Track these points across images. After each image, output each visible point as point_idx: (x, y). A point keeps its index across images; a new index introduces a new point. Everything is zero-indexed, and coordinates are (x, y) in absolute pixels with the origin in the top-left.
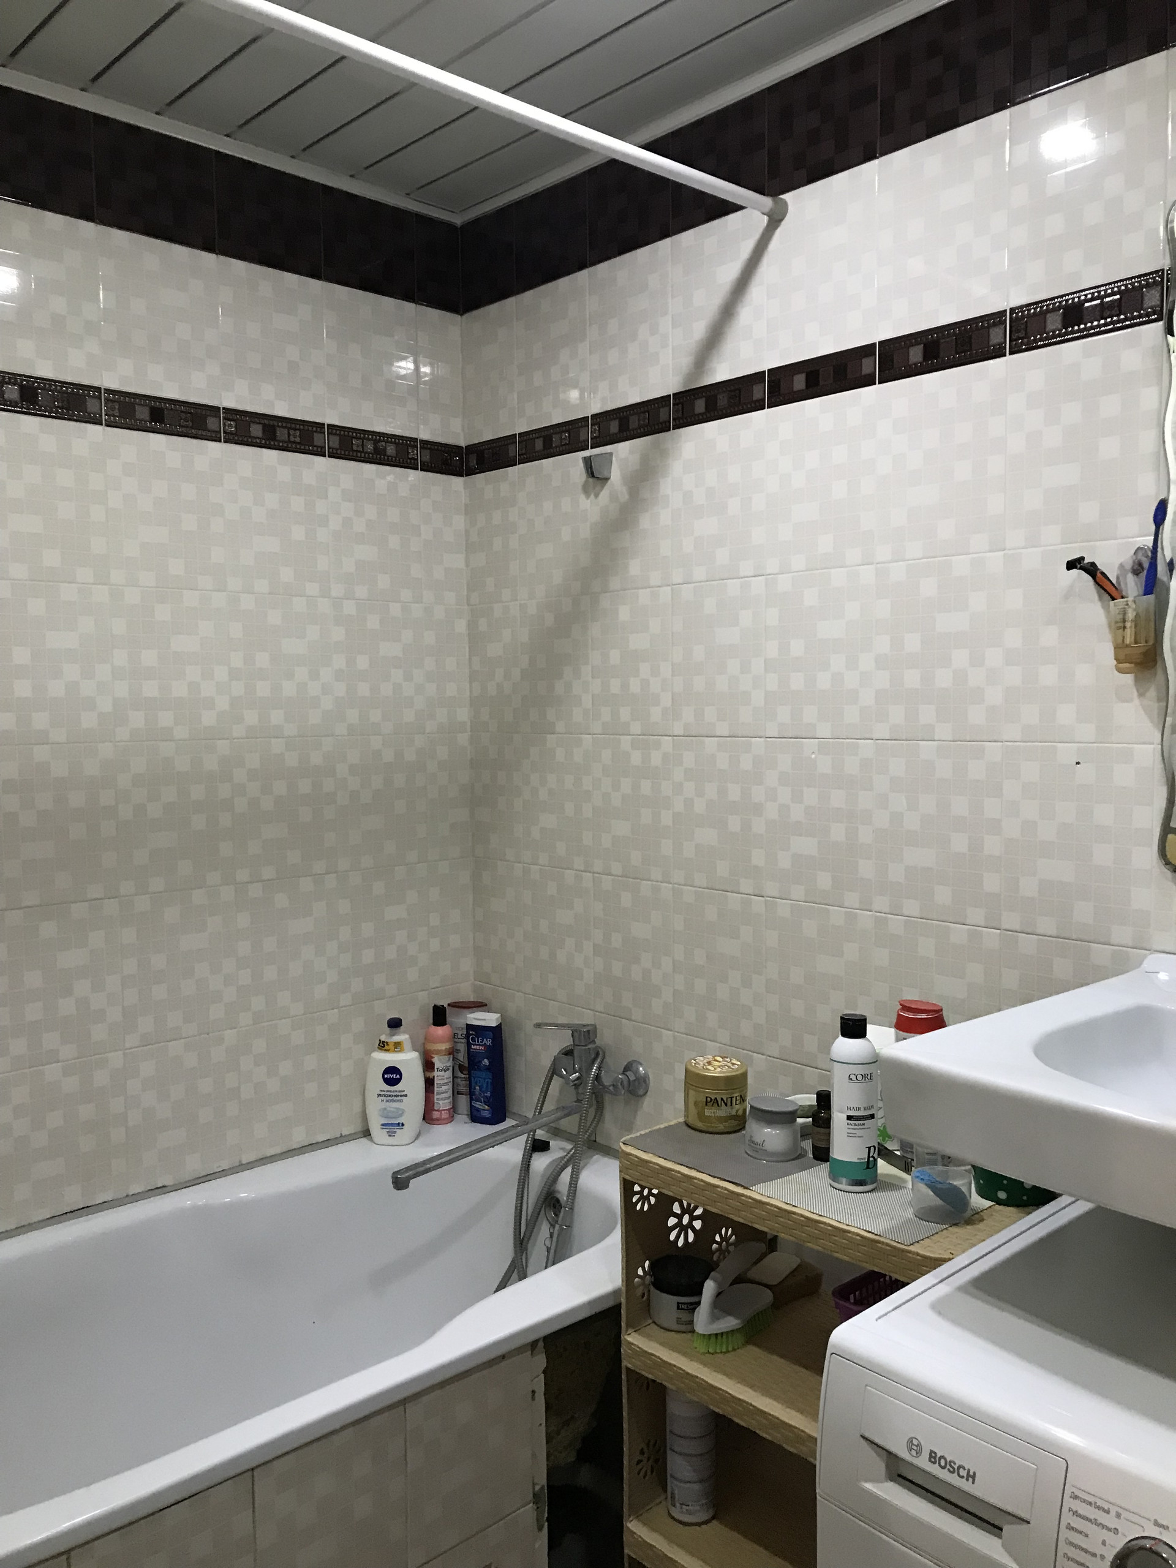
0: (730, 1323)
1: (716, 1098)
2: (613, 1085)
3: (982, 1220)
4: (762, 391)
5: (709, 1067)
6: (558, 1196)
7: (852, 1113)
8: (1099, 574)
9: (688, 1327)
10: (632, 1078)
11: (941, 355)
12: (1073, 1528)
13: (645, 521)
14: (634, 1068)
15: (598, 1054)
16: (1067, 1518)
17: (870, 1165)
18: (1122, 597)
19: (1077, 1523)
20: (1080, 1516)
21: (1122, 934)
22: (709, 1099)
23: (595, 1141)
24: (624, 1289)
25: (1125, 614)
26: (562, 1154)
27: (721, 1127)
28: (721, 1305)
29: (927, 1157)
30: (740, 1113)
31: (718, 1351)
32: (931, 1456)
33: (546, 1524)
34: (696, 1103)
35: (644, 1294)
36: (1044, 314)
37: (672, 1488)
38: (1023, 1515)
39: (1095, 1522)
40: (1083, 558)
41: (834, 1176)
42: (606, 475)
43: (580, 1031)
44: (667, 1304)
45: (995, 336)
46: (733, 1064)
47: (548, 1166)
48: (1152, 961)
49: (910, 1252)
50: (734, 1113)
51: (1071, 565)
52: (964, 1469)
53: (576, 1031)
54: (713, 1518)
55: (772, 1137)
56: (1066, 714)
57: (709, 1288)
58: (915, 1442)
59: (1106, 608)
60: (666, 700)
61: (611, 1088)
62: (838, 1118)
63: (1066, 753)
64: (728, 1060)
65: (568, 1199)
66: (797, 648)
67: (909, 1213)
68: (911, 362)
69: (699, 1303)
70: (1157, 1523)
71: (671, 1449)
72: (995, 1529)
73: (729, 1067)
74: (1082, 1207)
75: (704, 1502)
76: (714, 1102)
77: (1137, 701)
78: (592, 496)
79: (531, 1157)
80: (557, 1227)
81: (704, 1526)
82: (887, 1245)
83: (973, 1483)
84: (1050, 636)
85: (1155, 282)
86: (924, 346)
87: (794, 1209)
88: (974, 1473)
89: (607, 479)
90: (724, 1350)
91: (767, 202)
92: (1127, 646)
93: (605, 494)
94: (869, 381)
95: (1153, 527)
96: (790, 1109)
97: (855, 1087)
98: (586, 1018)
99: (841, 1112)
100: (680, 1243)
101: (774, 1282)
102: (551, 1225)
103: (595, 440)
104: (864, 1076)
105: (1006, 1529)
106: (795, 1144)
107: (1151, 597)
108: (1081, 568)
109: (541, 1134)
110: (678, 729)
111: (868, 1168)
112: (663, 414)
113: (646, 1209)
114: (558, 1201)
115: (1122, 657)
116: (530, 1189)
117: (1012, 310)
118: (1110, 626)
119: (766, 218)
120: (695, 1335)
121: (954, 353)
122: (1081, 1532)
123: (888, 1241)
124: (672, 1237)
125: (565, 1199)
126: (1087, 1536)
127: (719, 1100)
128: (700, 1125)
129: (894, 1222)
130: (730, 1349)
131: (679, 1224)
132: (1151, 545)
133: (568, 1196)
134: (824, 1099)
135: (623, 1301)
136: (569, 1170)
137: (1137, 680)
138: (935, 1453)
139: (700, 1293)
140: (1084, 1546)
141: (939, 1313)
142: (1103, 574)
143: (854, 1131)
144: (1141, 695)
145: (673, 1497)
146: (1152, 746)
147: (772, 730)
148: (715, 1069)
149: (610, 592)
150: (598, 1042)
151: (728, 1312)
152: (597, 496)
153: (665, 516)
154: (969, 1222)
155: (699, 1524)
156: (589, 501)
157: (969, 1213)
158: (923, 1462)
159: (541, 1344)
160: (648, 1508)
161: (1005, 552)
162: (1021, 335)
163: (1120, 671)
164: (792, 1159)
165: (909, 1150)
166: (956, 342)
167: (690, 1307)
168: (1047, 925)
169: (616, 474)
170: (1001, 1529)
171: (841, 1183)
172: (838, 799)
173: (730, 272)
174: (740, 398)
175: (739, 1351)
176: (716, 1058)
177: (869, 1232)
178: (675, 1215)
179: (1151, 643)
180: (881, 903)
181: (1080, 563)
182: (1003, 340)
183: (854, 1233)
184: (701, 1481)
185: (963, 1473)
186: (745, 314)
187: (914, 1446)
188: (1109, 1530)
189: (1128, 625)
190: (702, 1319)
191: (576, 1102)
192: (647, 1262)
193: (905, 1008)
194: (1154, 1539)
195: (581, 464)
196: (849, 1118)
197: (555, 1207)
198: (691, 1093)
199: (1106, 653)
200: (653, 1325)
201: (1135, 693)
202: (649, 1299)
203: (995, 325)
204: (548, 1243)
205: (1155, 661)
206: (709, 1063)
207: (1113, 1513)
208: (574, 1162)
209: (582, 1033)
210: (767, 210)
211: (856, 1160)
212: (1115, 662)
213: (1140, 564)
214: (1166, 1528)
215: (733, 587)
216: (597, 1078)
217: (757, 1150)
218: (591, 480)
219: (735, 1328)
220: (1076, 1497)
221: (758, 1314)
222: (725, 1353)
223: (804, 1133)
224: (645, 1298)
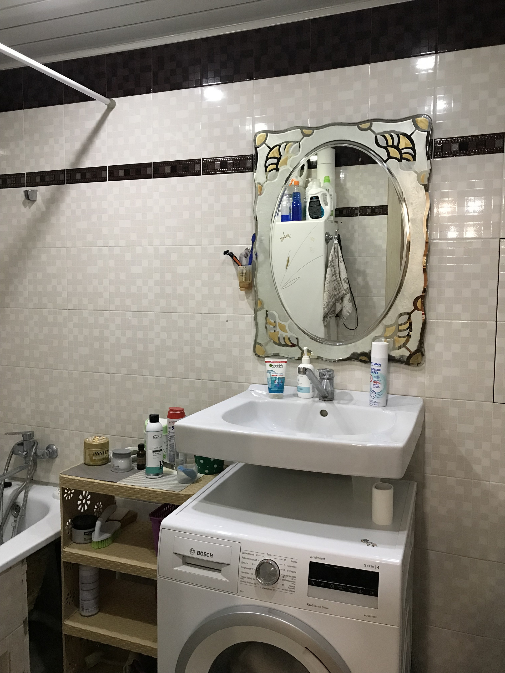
0: (107, 535)
1: (98, 452)
2: (43, 455)
3: (201, 480)
4: (106, 174)
5: (94, 441)
6: (19, 505)
7: (154, 450)
8: (234, 257)
9: (91, 541)
10: (51, 451)
11: (177, 171)
12: (243, 563)
13: (53, 220)
14: (51, 447)
15: (35, 443)
16: (242, 560)
17: (161, 468)
18: (242, 265)
19: (245, 561)
20: (245, 558)
21: (242, 379)
22: (95, 453)
23: (33, 479)
24: (62, 531)
25: (242, 271)
26: (18, 487)
27: (100, 463)
28: (102, 531)
29: (180, 462)
30: (107, 457)
31: (102, 547)
32: (198, 553)
33: (28, 632)
34: (89, 455)
35: (69, 532)
36: (213, 162)
37: (82, 605)
38: (227, 563)
39: (250, 559)
40: (228, 251)
41: (147, 474)
42: (34, 199)
43: (26, 434)
44: (80, 534)
45: (197, 168)
46: (104, 439)
47: (13, 492)
48: (251, 387)
49: (179, 494)
50: (105, 457)
51: (225, 253)
52: (209, 554)
53: (25, 434)
54: (99, 611)
55: (122, 463)
56: (223, 304)
57: (98, 524)
58: (192, 550)
59: (236, 269)
60: (65, 295)
61: (42, 456)
62: (149, 453)
63: (223, 317)
64: (101, 437)
65: (23, 506)
66: (123, 276)
67: (176, 482)
68: (166, 172)
69: (94, 530)
70: (268, 554)
71: (82, 590)
72: (219, 571)
73: (102, 440)
74: (241, 465)
75: (95, 606)
76: (97, 454)
77: (246, 300)
78: (28, 207)
79: (3, 490)
80: (19, 516)
81: (96, 616)
82: (171, 493)
83: (212, 557)
84: (217, 277)
85: (250, 158)
86: (171, 167)
87: (135, 487)
88: (212, 554)
89: (35, 201)
90: (105, 546)
91: (108, 100)
92: (243, 282)
93: (34, 207)
94: (150, 177)
95: (251, 242)
96: (128, 452)
97: (156, 440)
98: (28, 429)
99: (151, 450)
100: (82, 511)
101: (120, 519)
102: (15, 517)
103: (28, 184)
104: (159, 436)
105: (222, 569)
106: (131, 466)
107: (251, 266)
108: (228, 254)
109: (7, 481)
110: (70, 306)
111: (160, 469)
112: (61, 177)
113: (69, 499)
114: (18, 506)
115: (242, 285)
116: (4, 504)
117: (203, 159)
118: (238, 276)
119: (106, 106)
120: (92, 543)
121: (182, 171)
122: (246, 563)
123: (171, 492)
124: (79, 508)
125: (22, 505)
126: (247, 564)
127: (99, 453)
128: (91, 463)
129: (172, 486)
130: (107, 545)
131: (82, 503)
132: (251, 248)
133: (23, 504)
134: (142, 447)
135: (62, 536)
136: (23, 493)
137: (246, 293)
138: (199, 552)
139: (94, 526)
140: (247, 567)
141: (196, 510)
142: (235, 257)
143: (155, 456)
144: (247, 298)
145: (83, 608)
146: (251, 315)
147: (112, 307)
148: (97, 441)
149: (37, 248)
150: (35, 438)
151: (106, 532)
152: (30, 207)
153: (63, 220)
154: (197, 482)
155: (93, 615)
156: (26, 209)
157: (196, 479)
158: (195, 555)
159: (25, 560)
160: (71, 615)
161: (202, 246)
162: (206, 169)
163: (241, 290)
164: (130, 470)
165: (172, 461)
166: (183, 168)
167: (90, 533)
168: (217, 377)
169: (39, 199)
170: (221, 570)
171: (151, 476)
172: (140, 334)
173: (91, 124)
174: (96, 176)
175: (110, 545)
176: (96, 437)
177: (164, 490)
178: (80, 500)
179: (251, 281)
180: (157, 373)
181: (228, 253)
182: (200, 169)
183: (159, 491)
184: (94, 599)
185: (208, 555)
186: (98, 142)
187: (192, 551)
188: (254, 560)
189: (244, 275)
190: (96, 536)
191: (25, 464)
192: (70, 520)
193: (171, 410)
194: (267, 559)
195: (23, 193)
196: (154, 452)
197: (16, 509)
198: (87, 452)
199: (236, 283)
200: (74, 543)
201: (245, 298)
202: (71, 534)
203: (197, 163)
204: (14, 525)
205: (252, 287)
206: (94, 439)
207: (255, 555)
208: (26, 489)
209: (27, 436)
210: (107, 104)
211: (156, 467)
212: (239, 287)
213: (247, 254)
214: (270, 555)
215: (95, 250)
216: (35, 453)
217: (116, 469)
218: (27, 201)
219: (108, 537)
220: (243, 553)
221: (116, 531)
222: (105, 547)
223: (134, 461)
224: (69, 534)
